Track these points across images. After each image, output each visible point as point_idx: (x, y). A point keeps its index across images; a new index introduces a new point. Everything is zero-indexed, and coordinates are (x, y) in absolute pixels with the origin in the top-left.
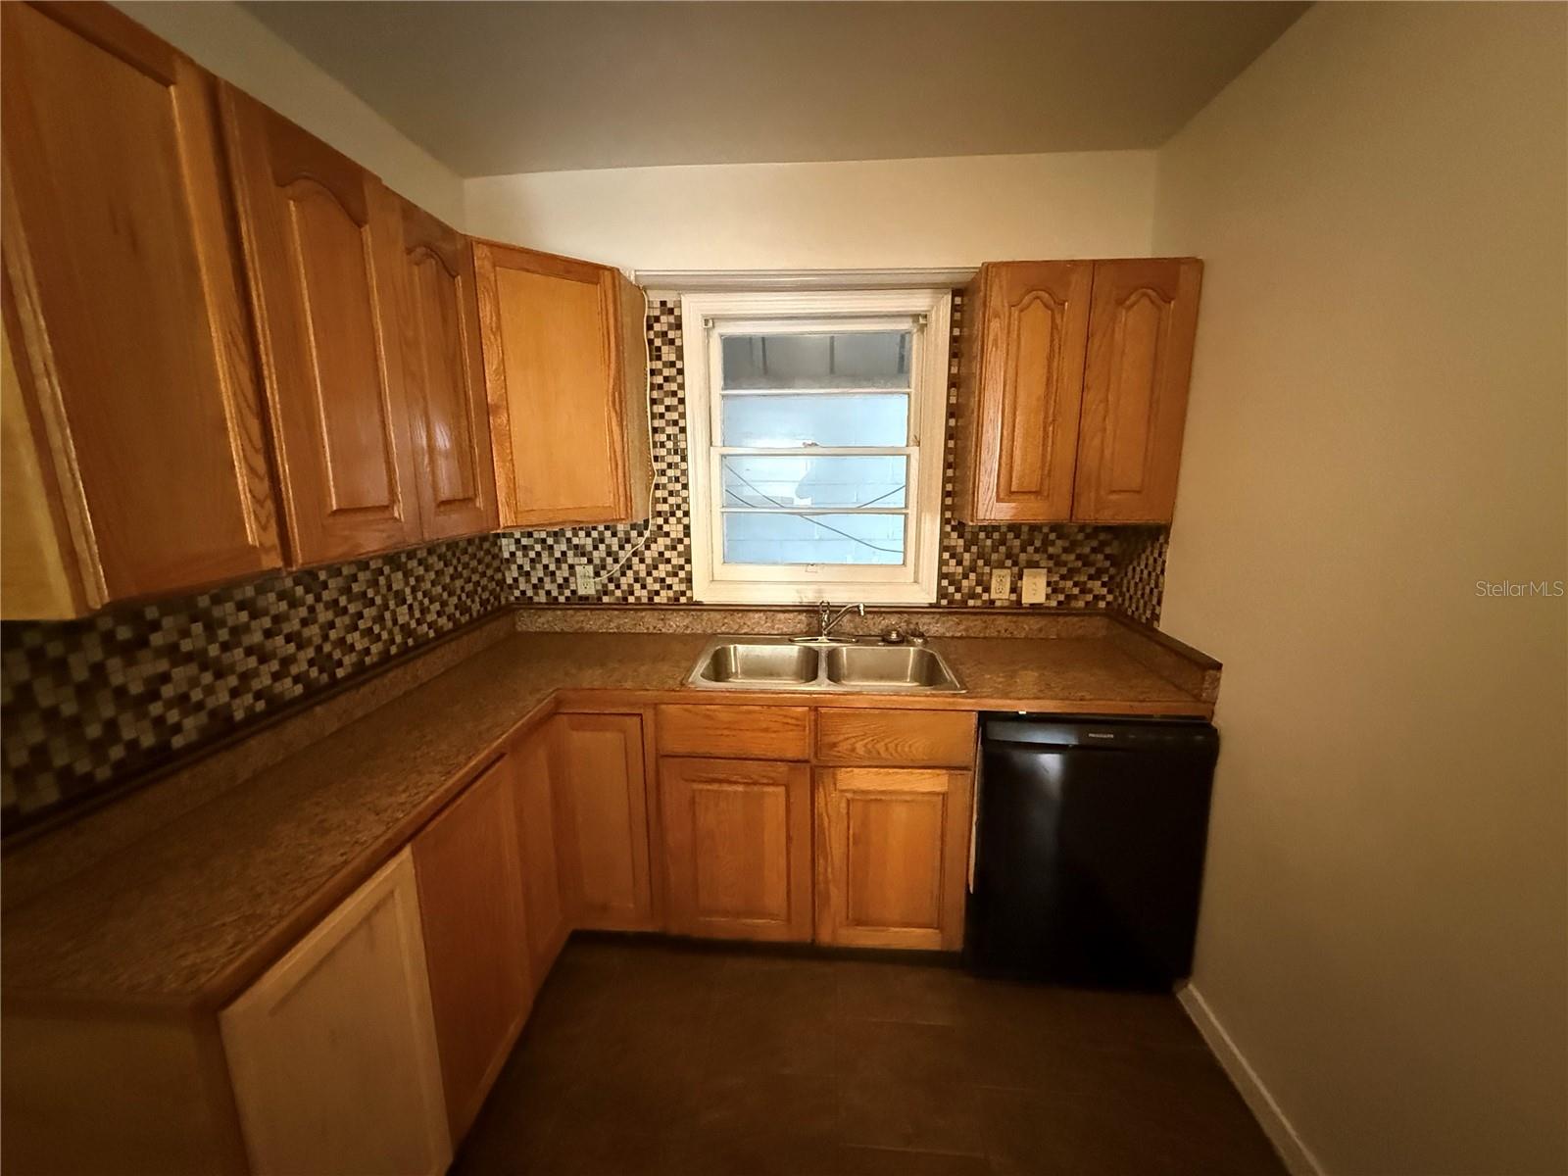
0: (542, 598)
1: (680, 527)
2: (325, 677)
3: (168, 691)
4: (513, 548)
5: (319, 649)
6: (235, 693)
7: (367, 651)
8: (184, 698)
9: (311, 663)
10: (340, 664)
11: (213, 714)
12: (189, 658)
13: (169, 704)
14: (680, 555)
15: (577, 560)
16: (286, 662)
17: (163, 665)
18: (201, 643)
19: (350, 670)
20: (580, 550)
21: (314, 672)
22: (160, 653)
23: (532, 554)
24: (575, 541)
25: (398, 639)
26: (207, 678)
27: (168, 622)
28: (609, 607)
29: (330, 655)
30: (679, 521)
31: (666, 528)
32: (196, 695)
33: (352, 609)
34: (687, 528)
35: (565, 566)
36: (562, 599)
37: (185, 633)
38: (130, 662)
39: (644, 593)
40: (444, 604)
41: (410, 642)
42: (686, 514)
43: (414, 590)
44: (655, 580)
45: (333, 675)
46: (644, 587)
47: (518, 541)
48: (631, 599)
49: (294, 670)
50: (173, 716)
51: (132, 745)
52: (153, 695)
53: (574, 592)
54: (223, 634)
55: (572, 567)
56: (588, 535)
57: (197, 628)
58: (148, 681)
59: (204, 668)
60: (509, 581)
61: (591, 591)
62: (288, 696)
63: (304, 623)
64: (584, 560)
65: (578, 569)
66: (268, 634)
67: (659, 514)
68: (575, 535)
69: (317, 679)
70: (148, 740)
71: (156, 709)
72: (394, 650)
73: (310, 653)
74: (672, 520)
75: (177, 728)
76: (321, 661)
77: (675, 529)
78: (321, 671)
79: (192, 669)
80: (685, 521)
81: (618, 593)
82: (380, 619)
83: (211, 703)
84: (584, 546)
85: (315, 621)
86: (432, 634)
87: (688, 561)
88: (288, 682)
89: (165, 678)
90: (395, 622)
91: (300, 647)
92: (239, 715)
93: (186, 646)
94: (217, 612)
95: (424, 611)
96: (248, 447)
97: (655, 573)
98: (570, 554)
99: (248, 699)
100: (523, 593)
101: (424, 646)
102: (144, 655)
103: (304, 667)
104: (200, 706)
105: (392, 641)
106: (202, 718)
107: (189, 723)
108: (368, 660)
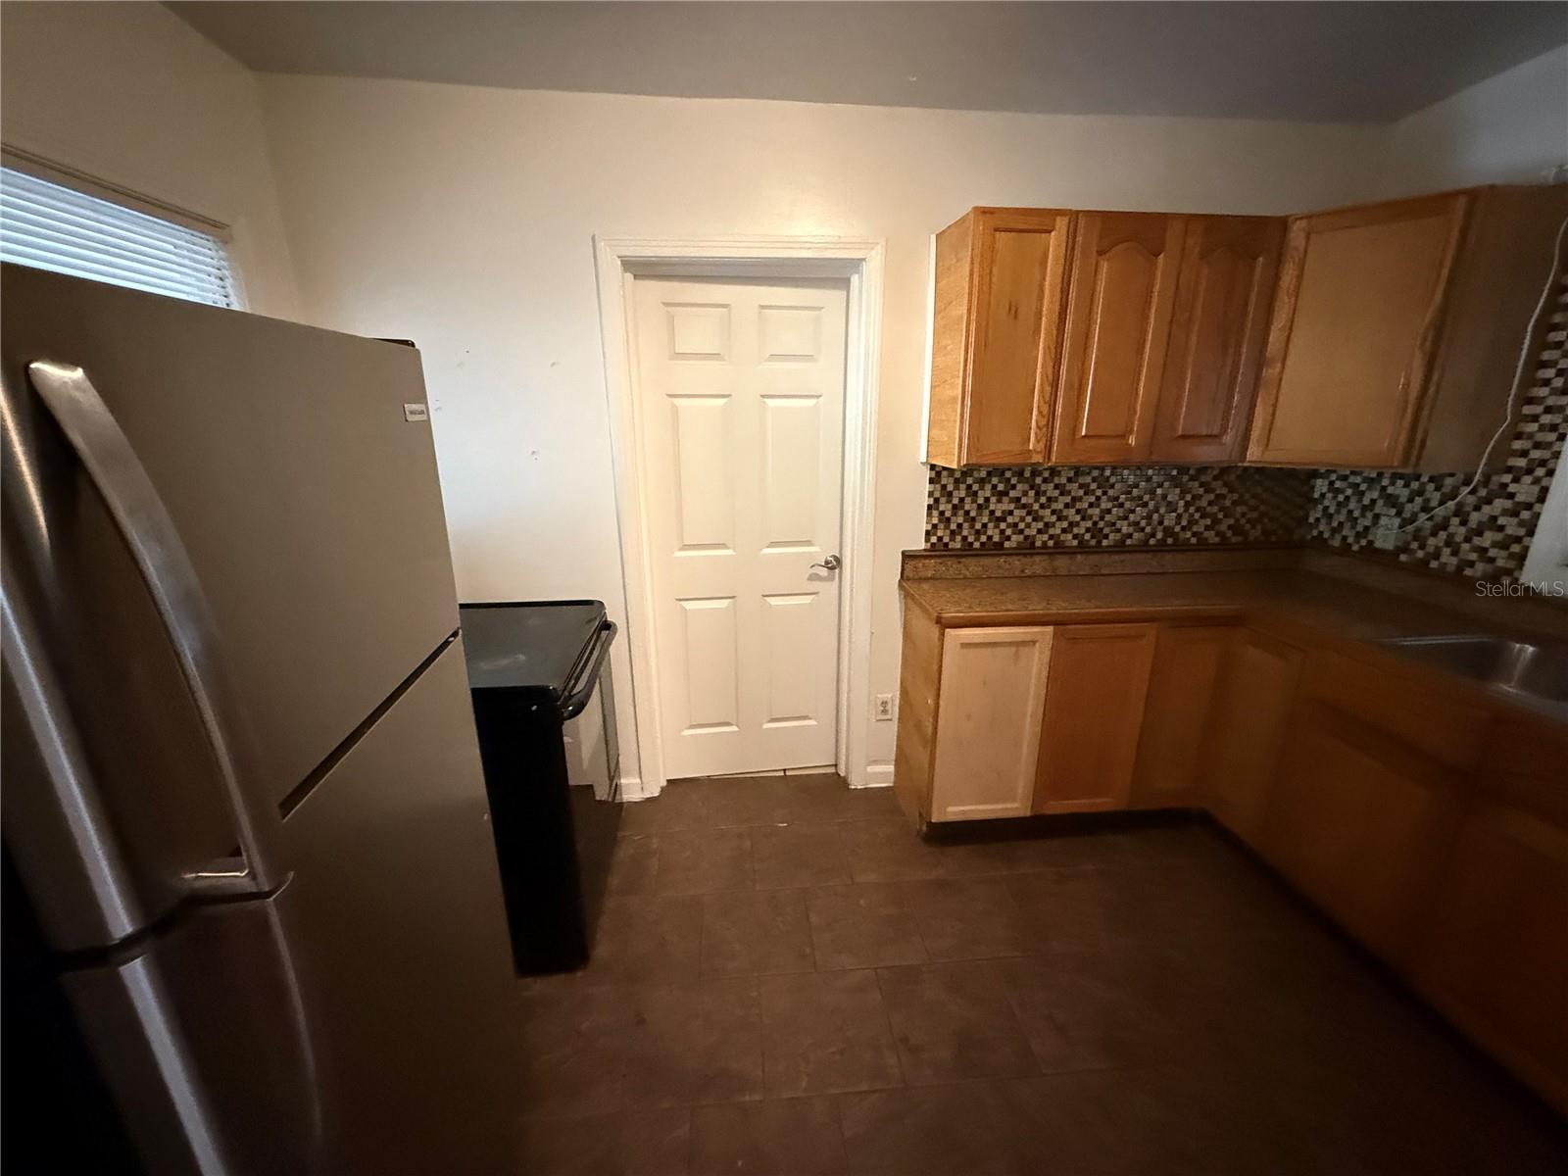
0: (1336, 542)
1: (1536, 489)
2: (1093, 542)
3: (1010, 519)
4: (1325, 490)
5: (1095, 524)
6: (1040, 531)
7: (1130, 536)
8: (1016, 525)
9: (1088, 530)
10: (1106, 537)
11: (1026, 538)
12: (1024, 506)
13: (1009, 526)
14: (1522, 524)
15: (1385, 511)
16: (1072, 524)
17: (1012, 506)
18: (1031, 501)
19: (1112, 543)
20: (1391, 501)
21: (1087, 536)
22: (1012, 500)
23: (1341, 498)
24: (1390, 490)
25: (1159, 535)
26: (1029, 519)
27: (1019, 487)
28: (1403, 567)
29: (1101, 529)
30: (1537, 481)
31: (1512, 488)
32: (1022, 526)
33: (1128, 505)
34: (1545, 491)
35: (1369, 515)
36: (1355, 548)
37: (1025, 494)
38: (999, 501)
39: (1454, 561)
40: (1216, 521)
41: (1170, 541)
42: (1551, 473)
43: (1187, 505)
44: (1475, 549)
45: (1099, 542)
46: (1455, 553)
47: (1332, 483)
48: (1434, 564)
49: (1076, 530)
50: (1009, 532)
51: (990, 538)
52: (1004, 520)
53: (1371, 543)
54: (1043, 500)
55: (1377, 517)
56: (1406, 485)
57: (1032, 493)
58: (1003, 512)
59: (1029, 513)
60: (1311, 520)
61: (1390, 545)
62: (1067, 544)
63: (1091, 505)
64: (1393, 511)
65: (1383, 521)
66: (1067, 506)
67: (1509, 470)
68: (1393, 484)
69: (1088, 541)
70: (996, 539)
71: (1003, 526)
72: (1152, 541)
73: (1089, 524)
74: (1528, 479)
75: (1008, 538)
76: (1096, 531)
77: (1524, 490)
78: (1092, 537)
79: (1023, 513)
80: (1544, 483)
81: (1420, 554)
82: (1149, 517)
83: (1027, 532)
84: (1398, 497)
85: (1098, 506)
86: (1194, 540)
87: (1531, 533)
88: (1070, 536)
89: (1011, 513)
90: (1161, 523)
91: (1083, 519)
92: (1038, 544)
93: (1024, 500)
94: (1043, 487)
95: (1192, 522)
96: (1042, 401)
97: (1477, 541)
98: (1380, 503)
99: (1045, 537)
100: (1321, 533)
101: (1181, 547)
102: (1005, 499)
103: (1083, 531)
104: (1021, 532)
105: (1153, 535)
106: (1021, 538)
107: (1014, 538)
108: (1128, 542)
